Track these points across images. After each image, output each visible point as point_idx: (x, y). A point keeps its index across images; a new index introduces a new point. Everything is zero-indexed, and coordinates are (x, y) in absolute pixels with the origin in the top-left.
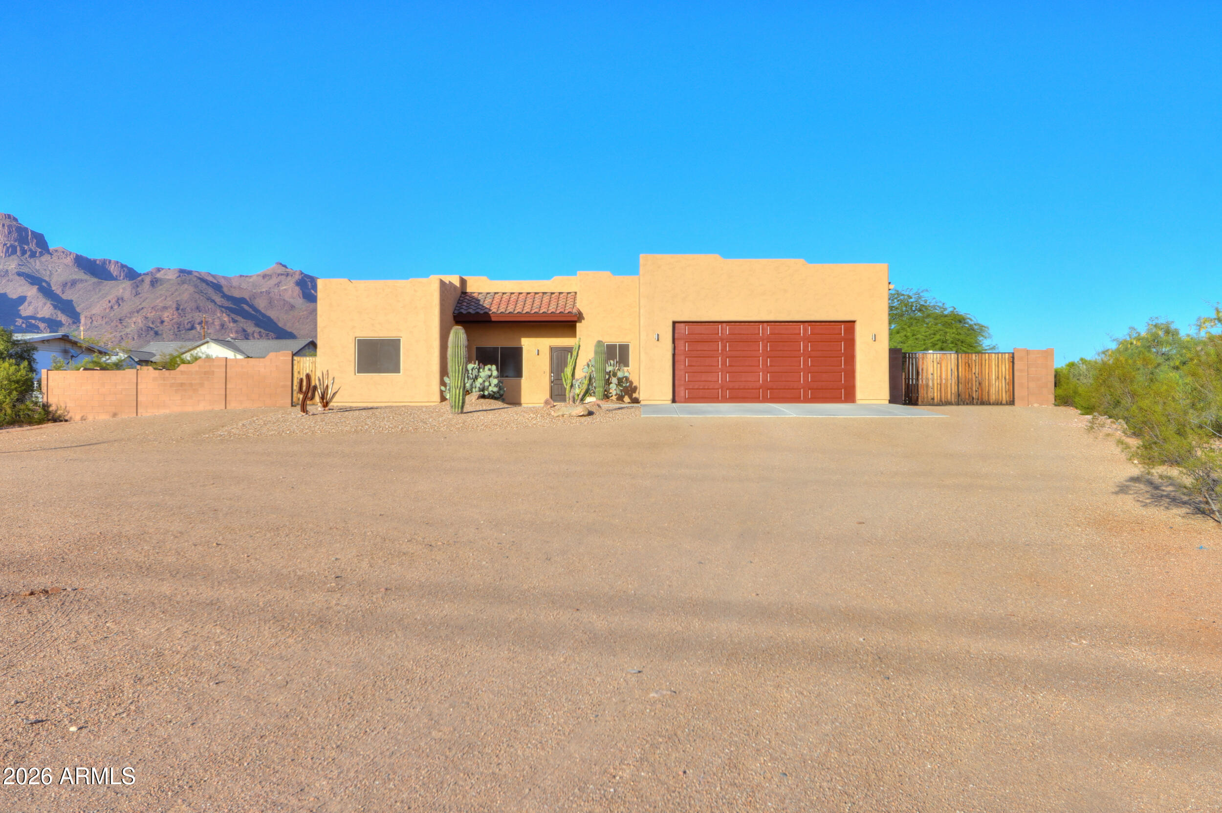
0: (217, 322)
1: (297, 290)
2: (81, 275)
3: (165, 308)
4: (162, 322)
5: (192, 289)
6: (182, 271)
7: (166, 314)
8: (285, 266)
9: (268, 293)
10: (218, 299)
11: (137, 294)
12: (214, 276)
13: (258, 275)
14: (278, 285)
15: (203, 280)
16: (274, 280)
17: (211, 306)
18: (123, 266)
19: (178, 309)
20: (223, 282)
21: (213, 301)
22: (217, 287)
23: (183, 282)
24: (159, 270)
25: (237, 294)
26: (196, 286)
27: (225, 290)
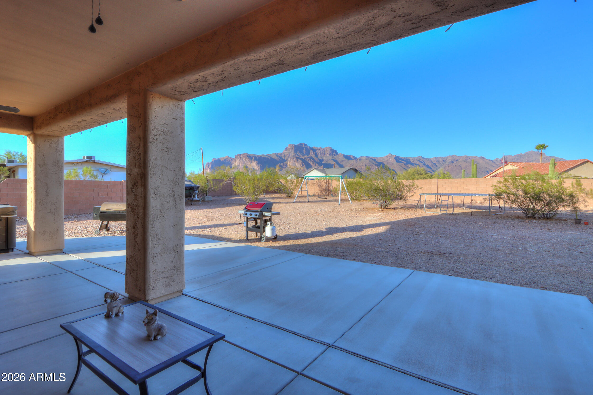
0: (374, 168)
1: (394, 160)
2: (345, 159)
3: (362, 166)
4: (362, 169)
5: (369, 161)
6: (367, 157)
7: (363, 167)
8: (391, 154)
9: (387, 161)
10: (375, 163)
11: (356, 162)
12: (374, 158)
13: (385, 157)
14: (390, 159)
15: (371, 158)
16: (389, 158)
17: (373, 165)
18: (354, 156)
19: (365, 166)
20: (376, 159)
21: (374, 163)
22: (375, 160)
23: (367, 159)
24: (361, 157)
25: (379, 161)
26: (370, 160)
27: (377, 161)
